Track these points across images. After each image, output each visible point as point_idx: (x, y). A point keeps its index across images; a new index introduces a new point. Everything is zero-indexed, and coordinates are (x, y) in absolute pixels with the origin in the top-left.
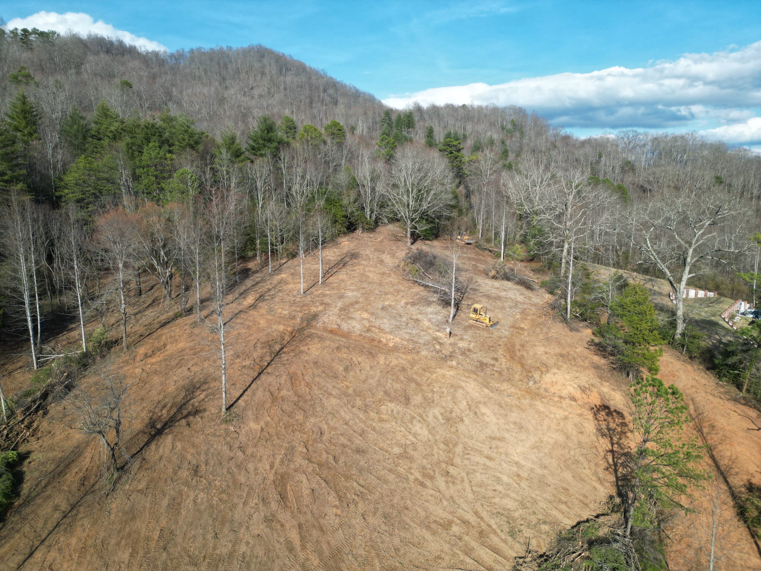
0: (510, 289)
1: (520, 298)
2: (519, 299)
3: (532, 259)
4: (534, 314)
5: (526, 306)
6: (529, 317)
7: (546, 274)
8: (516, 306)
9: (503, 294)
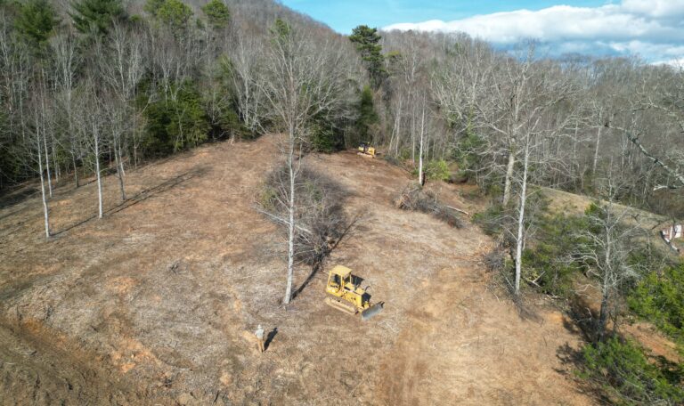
0: (423, 227)
1: (436, 244)
2: (433, 247)
3: (464, 180)
4: (455, 279)
5: (442, 261)
6: (446, 287)
7: (483, 201)
8: (425, 262)
9: (409, 236)
